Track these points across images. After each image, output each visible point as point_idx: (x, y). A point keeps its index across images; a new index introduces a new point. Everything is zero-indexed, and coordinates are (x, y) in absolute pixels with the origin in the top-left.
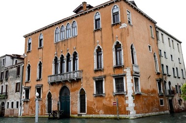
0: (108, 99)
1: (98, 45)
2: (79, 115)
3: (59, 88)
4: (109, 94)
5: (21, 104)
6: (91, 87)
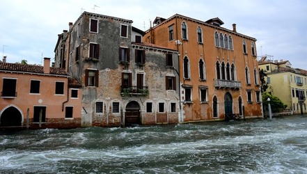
1: (247, 66)
4: (254, 103)
5: (180, 106)
6: (245, 96)
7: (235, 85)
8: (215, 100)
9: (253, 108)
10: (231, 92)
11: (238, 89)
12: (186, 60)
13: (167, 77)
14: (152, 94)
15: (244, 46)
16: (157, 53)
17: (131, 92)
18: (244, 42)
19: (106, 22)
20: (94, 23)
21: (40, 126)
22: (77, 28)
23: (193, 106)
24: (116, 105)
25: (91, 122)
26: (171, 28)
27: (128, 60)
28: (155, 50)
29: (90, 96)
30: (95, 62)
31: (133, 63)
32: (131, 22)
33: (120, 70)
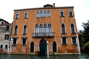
0: (69, 46)
1: (63, 23)
2: (53, 54)
3: (39, 40)
4: (69, 44)
5: (10, 47)
6: (60, 41)
9: (67, 48)
10: (45, 39)
11: (53, 37)
23: (17, 46)
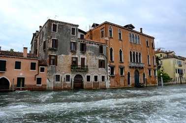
1: (148, 54)
4: (152, 76)
6: (147, 72)
7: (141, 65)
8: (129, 74)
10: (139, 70)
11: (143, 68)
12: (111, 50)
13: (99, 60)
14: (90, 70)
15: (147, 42)
16: (94, 45)
17: (77, 69)
18: (147, 39)
19: (62, 26)
20: (55, 26)
21: (21, 89)
22: (44, 29)
23: (115, 78)
24: (68, 77)
25: (52, 87)
26: (103, 30)
27: (76, 49)
28: (92, 44)
29: (52, 71)
30: (55, 50)
31: (78, 51)
32: (78, 26)
33: (70, 55)
